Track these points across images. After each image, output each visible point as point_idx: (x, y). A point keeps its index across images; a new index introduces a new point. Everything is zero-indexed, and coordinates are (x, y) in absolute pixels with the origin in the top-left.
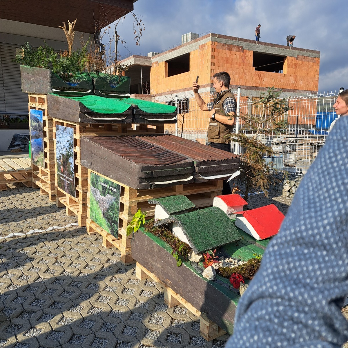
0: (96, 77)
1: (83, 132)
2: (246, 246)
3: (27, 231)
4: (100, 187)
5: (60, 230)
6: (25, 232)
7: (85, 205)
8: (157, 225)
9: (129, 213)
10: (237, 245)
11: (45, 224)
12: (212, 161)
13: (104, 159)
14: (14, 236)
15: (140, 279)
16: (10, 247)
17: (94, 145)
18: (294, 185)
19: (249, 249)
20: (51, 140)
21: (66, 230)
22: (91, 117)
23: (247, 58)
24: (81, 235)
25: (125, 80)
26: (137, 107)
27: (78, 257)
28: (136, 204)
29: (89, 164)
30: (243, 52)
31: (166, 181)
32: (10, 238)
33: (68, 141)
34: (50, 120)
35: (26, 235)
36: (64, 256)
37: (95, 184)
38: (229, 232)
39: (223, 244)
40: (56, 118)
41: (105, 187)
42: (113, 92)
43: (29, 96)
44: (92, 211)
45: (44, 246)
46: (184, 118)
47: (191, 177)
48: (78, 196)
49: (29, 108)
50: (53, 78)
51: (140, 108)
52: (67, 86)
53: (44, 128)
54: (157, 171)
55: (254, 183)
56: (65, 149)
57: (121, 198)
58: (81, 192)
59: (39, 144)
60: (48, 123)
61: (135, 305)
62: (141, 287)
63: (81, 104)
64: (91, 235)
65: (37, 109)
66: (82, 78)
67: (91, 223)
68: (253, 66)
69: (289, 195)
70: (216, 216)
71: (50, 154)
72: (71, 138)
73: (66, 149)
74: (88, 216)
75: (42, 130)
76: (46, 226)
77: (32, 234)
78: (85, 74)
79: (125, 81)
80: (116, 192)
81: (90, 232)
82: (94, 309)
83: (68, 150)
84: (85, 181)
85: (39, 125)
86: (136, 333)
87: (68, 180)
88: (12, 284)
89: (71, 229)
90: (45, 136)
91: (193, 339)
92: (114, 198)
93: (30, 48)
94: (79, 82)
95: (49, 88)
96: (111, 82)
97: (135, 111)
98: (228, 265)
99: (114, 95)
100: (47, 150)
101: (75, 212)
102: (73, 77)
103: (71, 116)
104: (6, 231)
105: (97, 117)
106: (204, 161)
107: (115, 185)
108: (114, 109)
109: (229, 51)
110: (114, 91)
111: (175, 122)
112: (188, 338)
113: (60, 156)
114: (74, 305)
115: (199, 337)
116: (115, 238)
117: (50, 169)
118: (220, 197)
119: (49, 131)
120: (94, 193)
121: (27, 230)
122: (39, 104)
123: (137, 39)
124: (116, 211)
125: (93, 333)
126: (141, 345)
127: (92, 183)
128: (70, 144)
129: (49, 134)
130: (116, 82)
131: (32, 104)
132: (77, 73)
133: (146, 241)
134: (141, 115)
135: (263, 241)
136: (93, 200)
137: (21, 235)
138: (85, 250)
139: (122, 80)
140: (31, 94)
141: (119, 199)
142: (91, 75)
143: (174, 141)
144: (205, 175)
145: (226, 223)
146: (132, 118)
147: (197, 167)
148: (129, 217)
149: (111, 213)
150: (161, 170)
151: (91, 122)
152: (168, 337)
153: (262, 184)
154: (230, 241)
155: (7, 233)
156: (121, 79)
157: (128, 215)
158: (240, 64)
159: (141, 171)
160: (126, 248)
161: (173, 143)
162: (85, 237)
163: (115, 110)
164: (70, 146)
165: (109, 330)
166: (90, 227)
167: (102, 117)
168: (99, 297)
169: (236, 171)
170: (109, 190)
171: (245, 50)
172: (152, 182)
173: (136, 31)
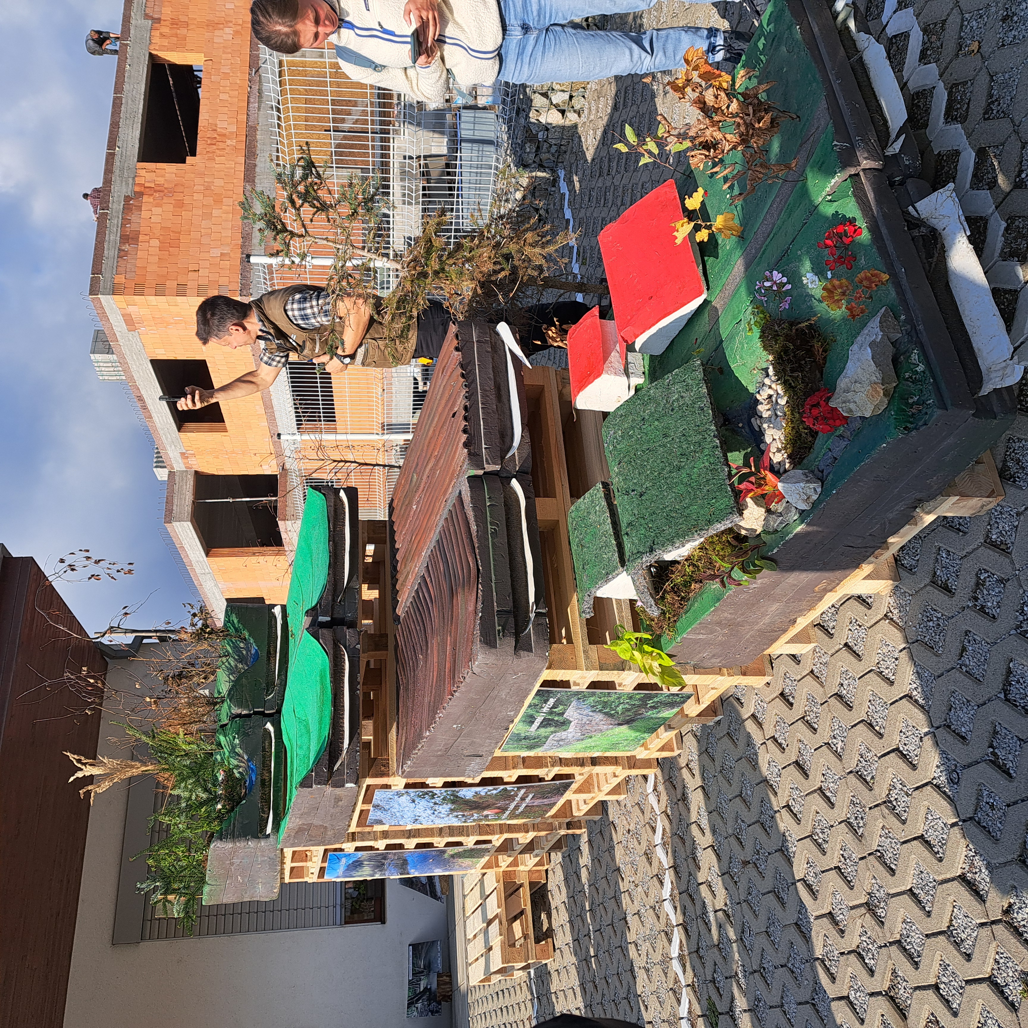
0: (230, 707)
1: (387, 765)
2: (722, 341)
3: (668, 919)
4: (543, 731)
5: (668, 830)
6: (668, 923)
7: (594, 761)
8: (654, 608)
9: (618, 669)
10: (721, 371)
11: (647, 865)
12: (466, 418)
13: (461, 730)
14: (681, 958)
15: (813, 645)
16: (709, 978)
17: (421, 752)
18: (545, 95)
19: (732, 337)
20: (410, 834)
21: (665, 812)
22: (341, 751)
23: (160, 180)
24: (681, 775)
25: (236, 621)
26: (313, 612)
27: (744, 801)
28: (592, 646)
29: (478, 760)
30: (141, 194)
31: (526, 567)
32: (684, 972)
33: (413, 801)
34: (353, 837)
35: (677, 925)
36: (738, 839)
37: (535, 743)
38: (677, 400)
39: (713, 427)
40: (349, 826)
41: (542, 723)
42: (270, 655)
43: (287, 880)
44: (614, 746)
45: (710, 886)
46: (341, 461)
47: (515, 483)
48: (570, 776)
49: (321, 880)
50: (237, 833)
51: (313, 605)
52: (257, 793)
53: (378, 849)
54: (495, 599)
55: (536, 274)
56: (437, 807)
57: (574, 688)
58: (557, 770)
59: (424, 859)
60: (363, 840)
61: (888, 679)
62: (837, 648)
63: (305, 783)
64: (682, 748)
65: (326, 865)
66: (233, 747)
67: (647, 749)
69: (575, 111)
70: (631, 437)
71: (452, 835)
72: (405, 796)
73: (435, 804)
74: (629, 754)
75: (382, 854)
76: (655, 863)
77: (675, 908)
78: (222, 738)
79: (239, 622)
80: (558, 699)
81: (673, 750)
82: (892, 799)
83: (437, 800)
84: (525, 762)
85: (370, 860)
86: (968, 701)
87: (523, 799)
88: (814, 1005)
89: (664, 797)
90: (401, 846)
91: (994, 537)
92: (574, 703)
93: (154, 881)
94: (246, 757)
95: (263, 843)
96: (241, 659)
97: (321, 619)
98: (779, 413)
99: (278, 655)
100: (439, 842)
101: (615, 781)
102: (231, 770)
103: (340, 803)
104: (666, 977)
105: (343, 735)
106: (466, 445)
107: (536, 701)
108: (318, 678)
109: (141, 238)
110: (269, 653)
111: (352, 493)
112: (991, 553)
113: (457, 816)
114: (879, 854)
115: (990, 519)
116: (693, 699)
117: (493, 833)
118: (576, 396)
119: (385, 838)
120: (560, 743)
121: (663, 920)
122: (311, 860)
123: (115, 575)
124: (612, 699)
125: (960, 823)
126: (1002, 696)
127: (530, 748)
128: (422, 796)
129: (394, 838)
130: (242, 645)
131: (311, 876)
132: (218, 757)
133: (701, 636)
134: (334, 600)
135: (710, 279)
136: (580, 745)
137: (678, 941)
138: (725, 777)
139: (236, 630)
140: (282, 878)
141: (577, 693)
142: (225, 721)
143: (410, 504)
144: (508, 439)
145: (652, 407)
146: (345, 628)
147: (486, 466)
148: (630, 669)
149: (619, 709)
150: (493, 585)
151: (357, 752)
152: (985, 613)
153: (537, 250)
154: (706, 402)
155: (671, 975)
156: (232, 631)
157: (626, 672)
158: (180, 205)
159: (495, 647)
160: (723, 675)
161: (414, 507)
162: (687, 765)
163: (322, 677)
164: (427, 796)
165: (955, 775)
166: (658, 750)
167: (343, 718)
168: (860, 776)
169: (498, 334)
170: (551, 713)
171: (137, 189)
172: (527, 612)
173: (93, 576)
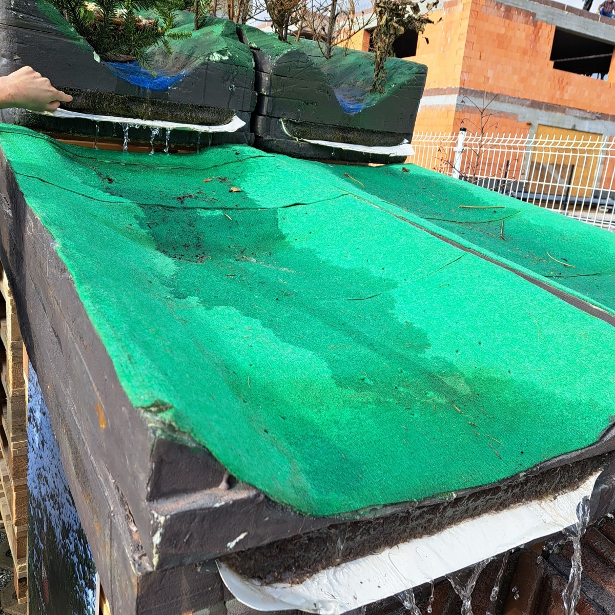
30: (535, 23)
42: (345, 132)
68: (551, 59)
109: (507, 21)
110: (351, 130)
158: (525, 52)
171: (539, 23)
